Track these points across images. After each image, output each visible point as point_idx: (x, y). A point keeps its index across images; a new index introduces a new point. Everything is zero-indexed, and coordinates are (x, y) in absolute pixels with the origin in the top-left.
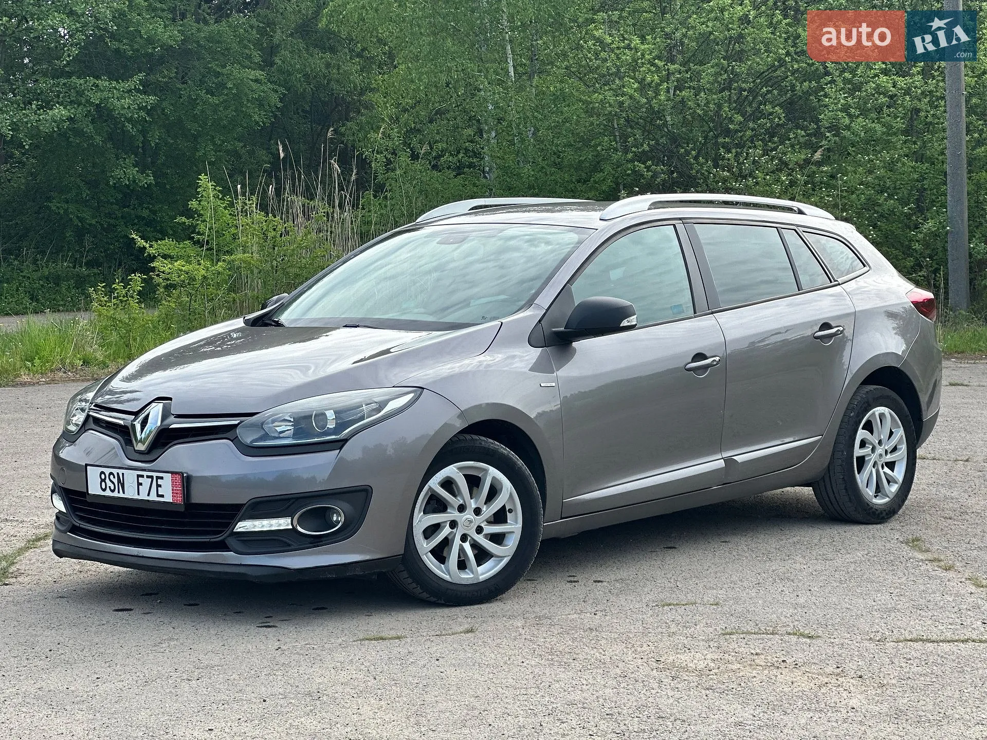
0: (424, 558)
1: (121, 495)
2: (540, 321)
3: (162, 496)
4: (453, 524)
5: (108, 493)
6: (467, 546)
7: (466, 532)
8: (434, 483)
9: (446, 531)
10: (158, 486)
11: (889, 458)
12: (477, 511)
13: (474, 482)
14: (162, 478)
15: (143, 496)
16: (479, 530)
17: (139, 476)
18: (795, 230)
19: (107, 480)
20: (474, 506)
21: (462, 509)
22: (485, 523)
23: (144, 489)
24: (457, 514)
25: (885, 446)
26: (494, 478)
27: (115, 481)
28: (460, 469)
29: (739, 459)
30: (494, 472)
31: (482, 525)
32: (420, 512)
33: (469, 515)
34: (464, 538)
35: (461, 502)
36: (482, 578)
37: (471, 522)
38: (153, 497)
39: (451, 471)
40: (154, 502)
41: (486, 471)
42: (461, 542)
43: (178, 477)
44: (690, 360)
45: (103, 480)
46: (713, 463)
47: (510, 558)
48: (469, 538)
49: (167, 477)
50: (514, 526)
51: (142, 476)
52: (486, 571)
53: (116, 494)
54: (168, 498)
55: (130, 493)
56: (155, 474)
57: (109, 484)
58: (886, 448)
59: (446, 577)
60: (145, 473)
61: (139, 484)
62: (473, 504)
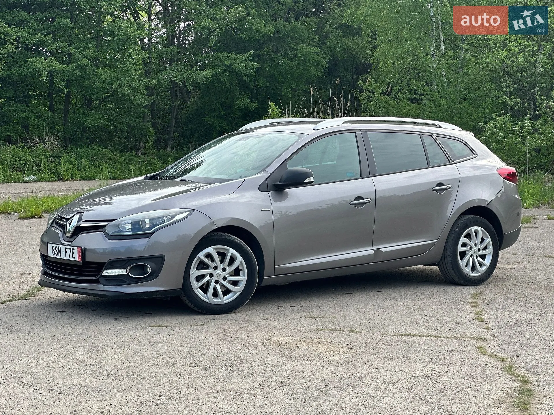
0: (196, 291)
1: (60, 257)
2: (266, 179)
3: (74, 258)
4: (211, 275)
5: (55, 256)
6: (218, 286)
7: (218, 279)
8: (201, 255)
9: (207, 278)
10: (73, 253)
11: (482, 253)
12: (224, 270)
13: (222, 255)
14: (74, 249)
15: (67, 258)
16: (225, 279)
17: (66, 248)
18: (431, 136)
19: (55, 250)
20: (222, 267)
21: (216, 268)
22: (228, 275)
23: (68, 254)
24: (213, 270)
25: (478, 246)
26: (232, 254)
27: (58, 250)
28: (215, 249)
29: (383, 250)
30: (232, 251)
31: (226, 276)
32: (194, 269)
33: (219, 271)
34: (217, 282)
35: (215, 265)
36: (225, 302)
37: (220, 274)
38: (71, 259)
39: (210, 250)
40: (71, 260)
41: (228, 250)
42: (215, 284)
43: (80, 249)
44: (353, 200)
45: (53, 250)
46: (367, 251)
47: (240, 292)
48: (219, 282)
49: (76, 248)
50: (243, 278)
51: (67, 248)
52: (228, 299)
53: (58, 257)
54: (76, 259)
55: (63, 257)
56: (72, 248)
57: (56, 252)
58: (479, 247)
59: (207, 301)
60: (68, 247)
61: (66, 252)
62: (221, 266)
